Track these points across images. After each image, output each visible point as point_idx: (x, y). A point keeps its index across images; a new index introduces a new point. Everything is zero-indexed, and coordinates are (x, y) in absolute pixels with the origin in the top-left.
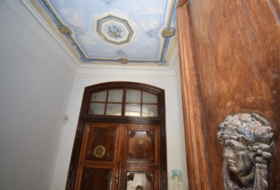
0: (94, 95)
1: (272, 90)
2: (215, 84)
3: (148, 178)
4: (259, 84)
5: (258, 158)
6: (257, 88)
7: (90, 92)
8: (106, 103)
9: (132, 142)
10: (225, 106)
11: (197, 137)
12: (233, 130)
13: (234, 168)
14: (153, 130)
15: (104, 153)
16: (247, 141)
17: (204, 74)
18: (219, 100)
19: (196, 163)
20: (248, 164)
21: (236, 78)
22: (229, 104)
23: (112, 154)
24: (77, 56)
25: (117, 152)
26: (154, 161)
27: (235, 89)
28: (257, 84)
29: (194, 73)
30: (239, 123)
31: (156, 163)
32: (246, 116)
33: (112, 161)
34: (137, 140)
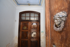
0: (22, 15)
1: (68, 4)
2: (54, 6)
3: (36, 33)
4: (66, 4)
5: (62, 21)
6: (65, 5)
7: (21, 14)
8: (25, 17)
9: (32, 26)
10: (56, 11)
11: (48, 21)
12: (57, 16)
13: (57, 24)
14: (37, 23)
15: (26, 28)
16: (60, 17)
17: (52, 4)
18: (55, 10)
19: (48, 27)
20: (60, 23)
21: (60, 3)
22: (57, 11)
23: (28, 28)
24: (16, 3)
25: (29, 28)
26: (37, 29)
27: (59, 6)
28: (65, 4)
29: (49, 5)
30: (59, 14)
31: (38, 30)
32: (61, 12)
33: (28, 30)
34: (34, 25)
